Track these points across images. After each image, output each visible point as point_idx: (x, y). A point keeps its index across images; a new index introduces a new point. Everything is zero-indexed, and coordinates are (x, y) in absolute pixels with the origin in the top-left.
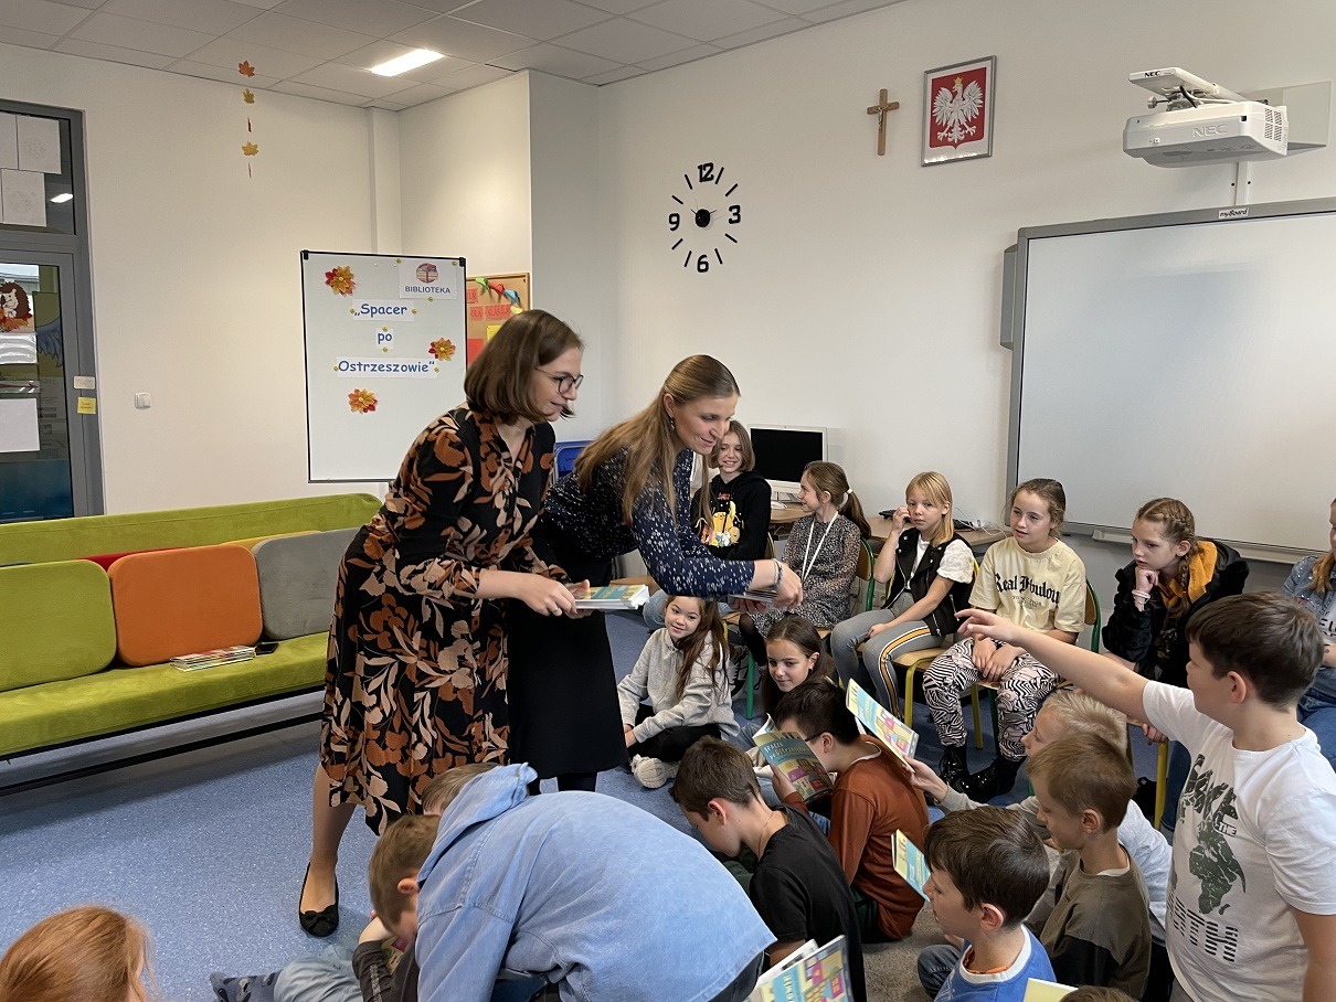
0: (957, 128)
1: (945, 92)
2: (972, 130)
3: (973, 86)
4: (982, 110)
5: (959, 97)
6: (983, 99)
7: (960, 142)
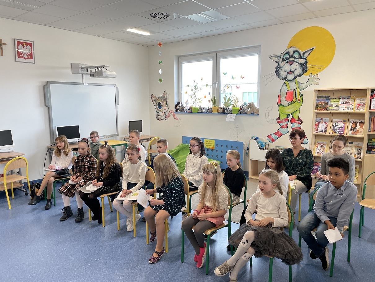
0: (25, 55)
1: (21, 45)
2: (30, 56)
3: (28, 46)
4: (32, 53)
5: (25, 47)
6: (32, 50)
7: (26, 58)
